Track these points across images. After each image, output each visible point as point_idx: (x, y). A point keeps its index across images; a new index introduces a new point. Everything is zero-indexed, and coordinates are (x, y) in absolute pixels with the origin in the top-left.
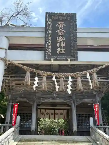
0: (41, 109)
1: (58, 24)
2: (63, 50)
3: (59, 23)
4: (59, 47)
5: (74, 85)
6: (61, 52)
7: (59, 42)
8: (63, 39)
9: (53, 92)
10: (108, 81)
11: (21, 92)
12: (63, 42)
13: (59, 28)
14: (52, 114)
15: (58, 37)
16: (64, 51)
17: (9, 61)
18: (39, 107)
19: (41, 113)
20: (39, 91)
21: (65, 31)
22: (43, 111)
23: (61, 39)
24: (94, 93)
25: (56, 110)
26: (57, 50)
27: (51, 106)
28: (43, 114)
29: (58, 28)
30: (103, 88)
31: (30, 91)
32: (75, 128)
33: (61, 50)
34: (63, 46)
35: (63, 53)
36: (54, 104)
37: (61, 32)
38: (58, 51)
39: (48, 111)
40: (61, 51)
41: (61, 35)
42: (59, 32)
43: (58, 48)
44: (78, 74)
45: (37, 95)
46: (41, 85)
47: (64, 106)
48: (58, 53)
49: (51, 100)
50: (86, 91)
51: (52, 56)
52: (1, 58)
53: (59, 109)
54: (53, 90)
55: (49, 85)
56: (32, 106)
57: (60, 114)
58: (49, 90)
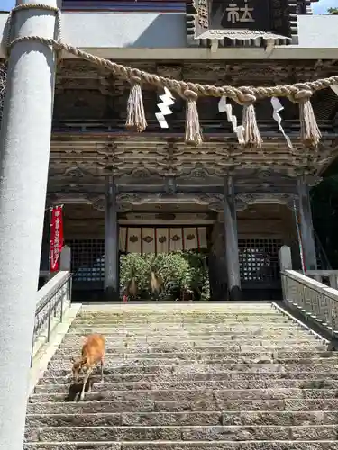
0: (128, 226)
2: (246, 9)
5: (230, 151)
6: (241, 17)
9: (166, 174)
10: (336, 135)
11: (68, 175)
14: (162, 240)
16: (249, 14)
17: (71, 51)
18: (122, 221)
19: (129, 237)
20: (121, 171)
22: (134, 232)
24: (291, 174)
26: (228, 9)
27: (159, 217)
28: (134, 239)
30: (319, 157)
31: (95, 174)
32: (234, 280)
33: (242, 9)
35: (246, 20)
36: (167, 213)
38: (229, 14)
39: (148, 232)
40: (241, 13)
43: (231, 2)
44: (301, 88)
45: (117, 185)
46: (129, 152)
47: (199, 217)
48: (229, 19)
49: (159, 200)
50: (265, 168)
51: (213, 31)
52: (43, 40)
53: (182, 226)
54: (166, 169)
55: (154, 152)
56: (103, 219)
57: (185, 237)
58: (152, 167)
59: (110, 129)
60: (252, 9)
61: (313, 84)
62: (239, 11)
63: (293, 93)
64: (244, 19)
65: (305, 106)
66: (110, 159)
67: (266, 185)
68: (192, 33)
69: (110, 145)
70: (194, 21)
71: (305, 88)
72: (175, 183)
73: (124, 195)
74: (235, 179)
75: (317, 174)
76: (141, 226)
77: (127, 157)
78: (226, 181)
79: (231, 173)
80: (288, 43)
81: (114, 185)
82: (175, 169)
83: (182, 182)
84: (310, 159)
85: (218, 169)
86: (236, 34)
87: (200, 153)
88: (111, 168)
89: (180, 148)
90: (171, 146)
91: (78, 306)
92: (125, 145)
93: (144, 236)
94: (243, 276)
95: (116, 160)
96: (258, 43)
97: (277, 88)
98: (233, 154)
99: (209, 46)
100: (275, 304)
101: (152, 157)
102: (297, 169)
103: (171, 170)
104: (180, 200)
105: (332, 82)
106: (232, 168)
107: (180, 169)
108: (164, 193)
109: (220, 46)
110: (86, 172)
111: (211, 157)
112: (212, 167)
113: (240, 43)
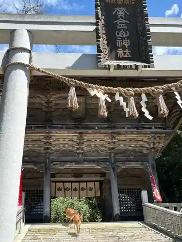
0: (56, 182)
1: (116, 11)
2: (127, 51)
3: (118, 9)
4: (120, 46)
5: (112, 139)
6: (125, 55)
7: (120, 38)
8: (126, 34)
9: (78, 152)
12: (126, 39)
13: (119, 17)
14: (75, 190)
15: (117, 31)
16: (128, 54)
17: (38, 70)
18: (53, 179)
19: (57, 188)
20: (53, 150)
21: (128, 22)
22: (60, 185)
23: (122, 34)
24: (145, 151)
25: (81, 184)
26: (118, 51)
27: (74, 176)
28: (60, 189)
29: (116, 17)
31: (39, 152)
32: (117, 210)
34: (127, 45)
35: (128, 56)
36: (78, 174)
37: (121, 24)
38: (119, 53)
39: (68, 185)
40: (125, 53)
41: (122, 27)
42: (118, 23)
43: (120, 48)
44: (157, 88)
45: (51, 158)
46: (57, 140)
47: (95, 176)
48: (119, 56)
49: (74, 166)
50: (131, 148)
51: (111, 61)
52: (24, 64)
53: (87, 182)
54: (78, 149)
55: (71, 140)
56: (43, 178)
57: (88, 189)
58: (71, 148)
59: (47, 128)
60: (130, 51)
61: (163, 86)
62: (124, 52)
63: (153, 91)
64: (126, 56)
65: (160, 97)
66: (48, 144)
67: (132, 158)
68: (101, 62)
69: (48, 136)
70: (101, 56)
71: (159, 89)
72: (82, 157)
73: (54, 163)
74: (115, 154)
75: (158, 152)
76: (64, 182)
77: (57, 142)
78: (110, 156)
79: (113, 151)
80: (149, 67)
81: (49, 158)
82: (82, 149)
83: (86, 156)
84: (154, 143)
85: (106, 149)
86: (122, 63)
87: (96, 140)
88: (48, 148)
89: (85, 137)
90: (81, 136)
91: (28, 226)
92: (56, 136)
93: (66, 187)
94: (121, 210)
95: (51, 144)
96: (134, 67)
97: (145, 88)
98: (113, 141)
99: (109, 68)
100: (140, 223)
101: (70, 143)
102: (148, 149)
103: (80, 149)
104: (85, 166)
105: (172, 86)
106: (113, 148)
107: (85, 149)
108: (77, 162)
109: (115, 69)
110: (34, 151)
111: (102, 142)
112: (103, 148)
113: (125, 67)
